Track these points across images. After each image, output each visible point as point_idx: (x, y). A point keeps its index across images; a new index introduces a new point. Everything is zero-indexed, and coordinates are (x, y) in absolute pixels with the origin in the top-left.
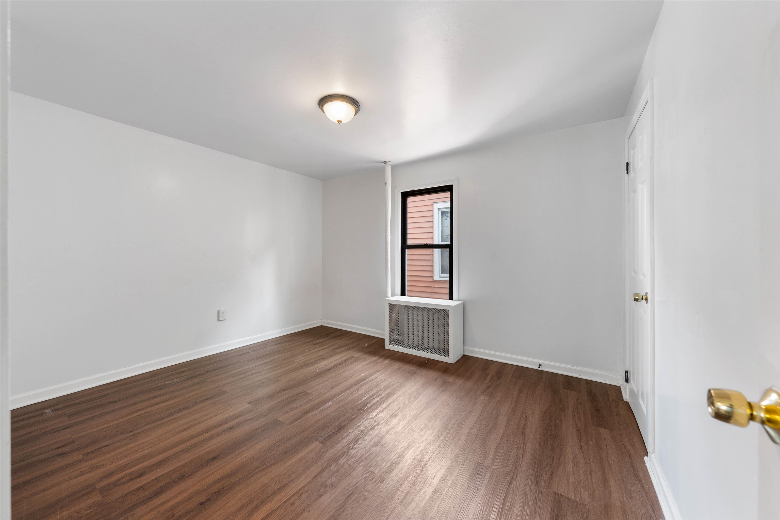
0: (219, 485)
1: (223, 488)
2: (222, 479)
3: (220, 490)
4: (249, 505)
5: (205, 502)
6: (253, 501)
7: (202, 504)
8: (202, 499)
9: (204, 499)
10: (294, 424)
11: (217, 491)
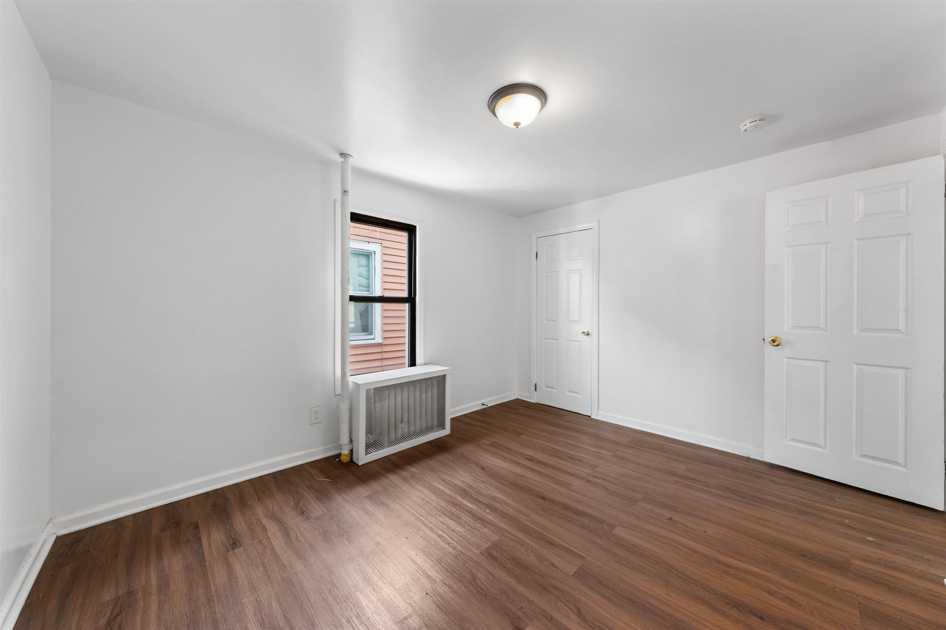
0: (727, 611)
1: (727, 604)
2: (716, 610)
3: (732, 606)
4: (730, 573)
5: (758, 616)
6: (723, 570)
7: (761, 618)
8: (757, 621)
9: (755, 618)
10: (581, 554)
11: (735, 608)
